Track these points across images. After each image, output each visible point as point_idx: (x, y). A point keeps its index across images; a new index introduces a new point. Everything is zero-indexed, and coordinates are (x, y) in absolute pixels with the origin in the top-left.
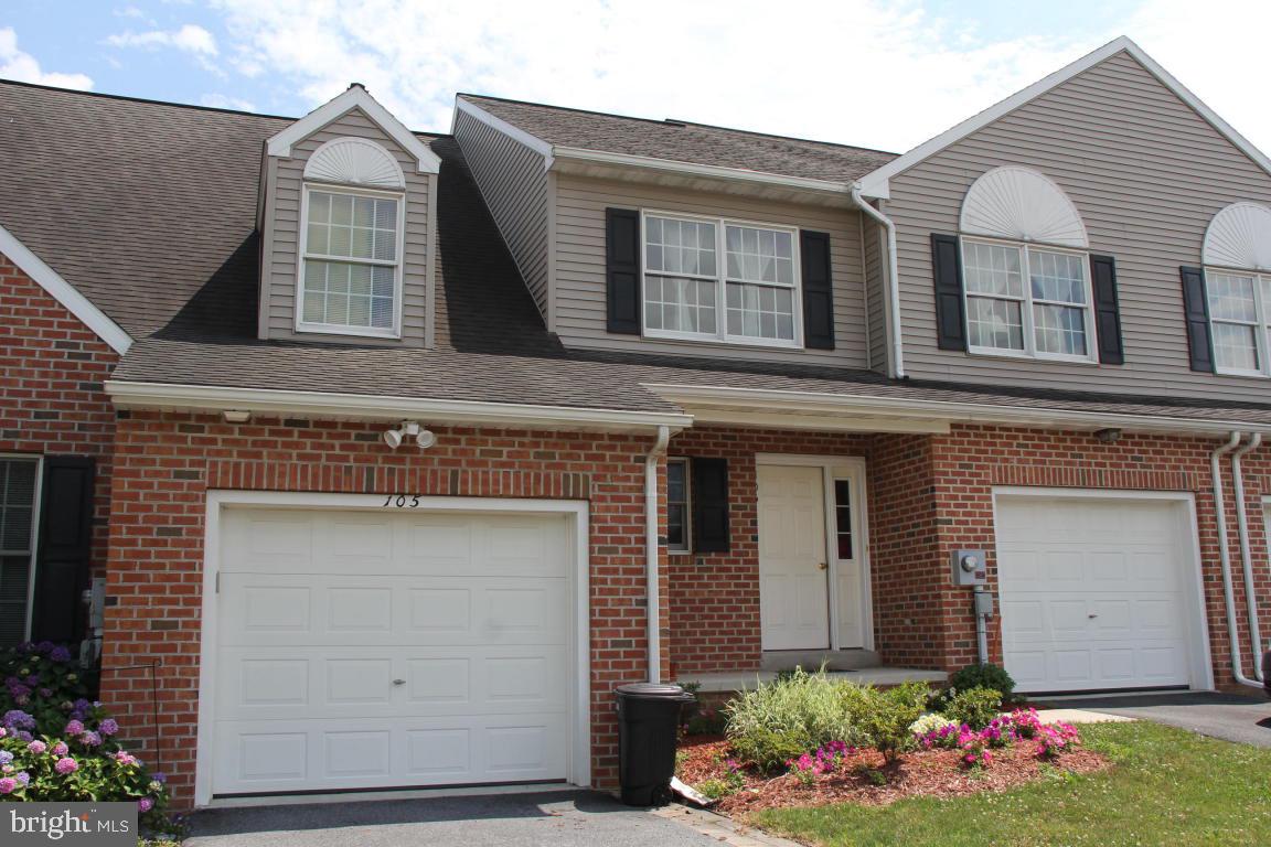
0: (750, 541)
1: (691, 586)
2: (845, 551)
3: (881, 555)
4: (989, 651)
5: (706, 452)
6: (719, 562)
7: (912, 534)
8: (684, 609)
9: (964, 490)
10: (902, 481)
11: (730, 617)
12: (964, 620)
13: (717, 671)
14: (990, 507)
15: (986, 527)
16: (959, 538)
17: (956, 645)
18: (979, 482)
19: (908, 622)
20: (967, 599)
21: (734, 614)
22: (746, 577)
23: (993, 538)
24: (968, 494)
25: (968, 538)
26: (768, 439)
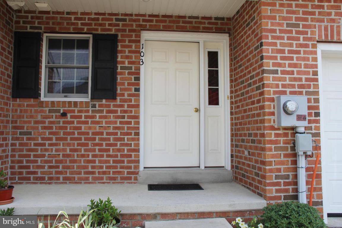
0: (133, 92)
1: (87, 123)
2: (214, 99)
3: (236, 102)
4: (307, 183)
5: (102, 30)
6: (109, 106)
7: (250, 85)
8: (80, 139)
9: (291, 45)
10: (246, 44)
11: (116, 145)
12: (286, 156)
13: (104, 183)
14: (315, 59)
15: (311, 76)
16: (284, 86)
17: (277, 177)
18: (304, 39)
19: (246, 153)
20: (290, 138)
21: (119, 143)
22: (129, 117)
23: (317, 86)
24: (294, 48)
25: (293, 86)
26: (152, 21)
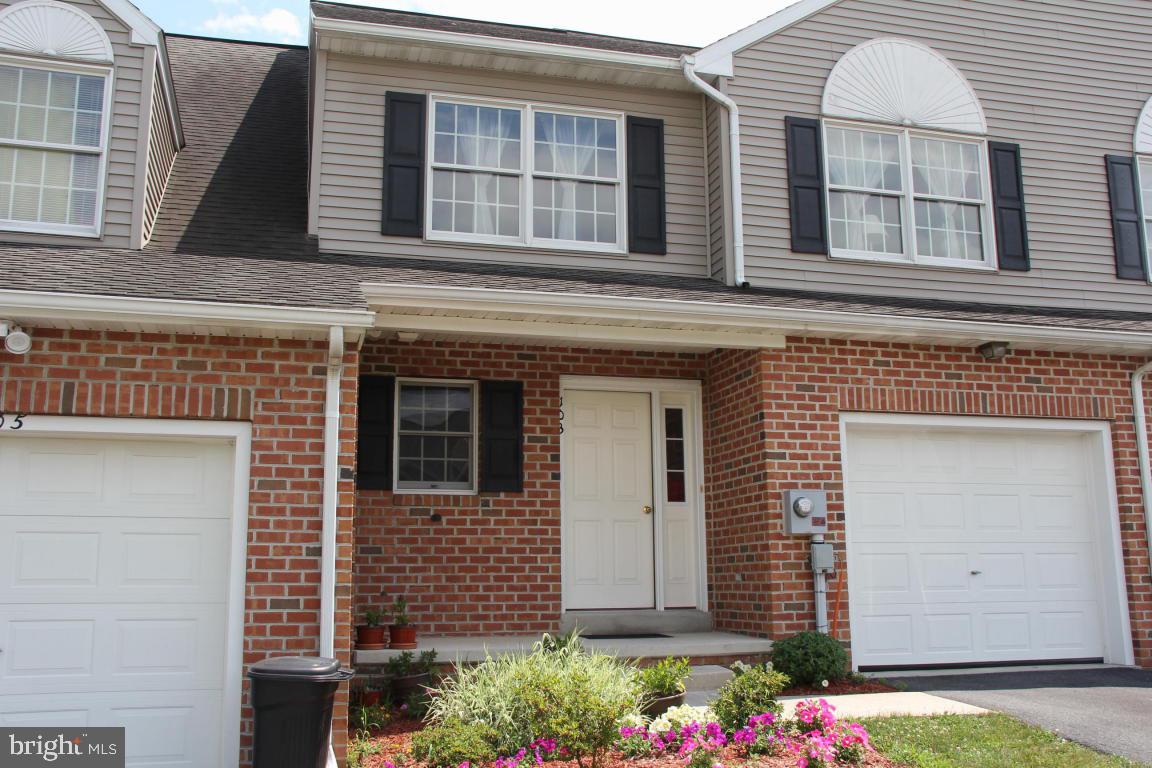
0: (549, 479)
1: (474, 532)
2: (676, 492)
3: (716, 497)
4: (830, 616)
5: (498, 374)
6: (510, 503)
7: (742, 472)
8: (464, 560)
9: (803, 417)
10: (735, 407)
11: (522, 569)
12: (799, 576)
13: (503, 634)
14: (837, 437)
15: (831, 462)
16: (794, 476)
17: (787, 607)
18: (822, 408)
19: (738, 577)
20: (803, 551)
21: (527, 566)
22: (544, 522)
23: (839, 476)
24: (808, 421)
25: (807, 476)
26: (577, 359)
